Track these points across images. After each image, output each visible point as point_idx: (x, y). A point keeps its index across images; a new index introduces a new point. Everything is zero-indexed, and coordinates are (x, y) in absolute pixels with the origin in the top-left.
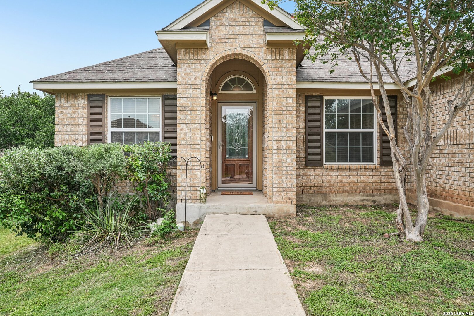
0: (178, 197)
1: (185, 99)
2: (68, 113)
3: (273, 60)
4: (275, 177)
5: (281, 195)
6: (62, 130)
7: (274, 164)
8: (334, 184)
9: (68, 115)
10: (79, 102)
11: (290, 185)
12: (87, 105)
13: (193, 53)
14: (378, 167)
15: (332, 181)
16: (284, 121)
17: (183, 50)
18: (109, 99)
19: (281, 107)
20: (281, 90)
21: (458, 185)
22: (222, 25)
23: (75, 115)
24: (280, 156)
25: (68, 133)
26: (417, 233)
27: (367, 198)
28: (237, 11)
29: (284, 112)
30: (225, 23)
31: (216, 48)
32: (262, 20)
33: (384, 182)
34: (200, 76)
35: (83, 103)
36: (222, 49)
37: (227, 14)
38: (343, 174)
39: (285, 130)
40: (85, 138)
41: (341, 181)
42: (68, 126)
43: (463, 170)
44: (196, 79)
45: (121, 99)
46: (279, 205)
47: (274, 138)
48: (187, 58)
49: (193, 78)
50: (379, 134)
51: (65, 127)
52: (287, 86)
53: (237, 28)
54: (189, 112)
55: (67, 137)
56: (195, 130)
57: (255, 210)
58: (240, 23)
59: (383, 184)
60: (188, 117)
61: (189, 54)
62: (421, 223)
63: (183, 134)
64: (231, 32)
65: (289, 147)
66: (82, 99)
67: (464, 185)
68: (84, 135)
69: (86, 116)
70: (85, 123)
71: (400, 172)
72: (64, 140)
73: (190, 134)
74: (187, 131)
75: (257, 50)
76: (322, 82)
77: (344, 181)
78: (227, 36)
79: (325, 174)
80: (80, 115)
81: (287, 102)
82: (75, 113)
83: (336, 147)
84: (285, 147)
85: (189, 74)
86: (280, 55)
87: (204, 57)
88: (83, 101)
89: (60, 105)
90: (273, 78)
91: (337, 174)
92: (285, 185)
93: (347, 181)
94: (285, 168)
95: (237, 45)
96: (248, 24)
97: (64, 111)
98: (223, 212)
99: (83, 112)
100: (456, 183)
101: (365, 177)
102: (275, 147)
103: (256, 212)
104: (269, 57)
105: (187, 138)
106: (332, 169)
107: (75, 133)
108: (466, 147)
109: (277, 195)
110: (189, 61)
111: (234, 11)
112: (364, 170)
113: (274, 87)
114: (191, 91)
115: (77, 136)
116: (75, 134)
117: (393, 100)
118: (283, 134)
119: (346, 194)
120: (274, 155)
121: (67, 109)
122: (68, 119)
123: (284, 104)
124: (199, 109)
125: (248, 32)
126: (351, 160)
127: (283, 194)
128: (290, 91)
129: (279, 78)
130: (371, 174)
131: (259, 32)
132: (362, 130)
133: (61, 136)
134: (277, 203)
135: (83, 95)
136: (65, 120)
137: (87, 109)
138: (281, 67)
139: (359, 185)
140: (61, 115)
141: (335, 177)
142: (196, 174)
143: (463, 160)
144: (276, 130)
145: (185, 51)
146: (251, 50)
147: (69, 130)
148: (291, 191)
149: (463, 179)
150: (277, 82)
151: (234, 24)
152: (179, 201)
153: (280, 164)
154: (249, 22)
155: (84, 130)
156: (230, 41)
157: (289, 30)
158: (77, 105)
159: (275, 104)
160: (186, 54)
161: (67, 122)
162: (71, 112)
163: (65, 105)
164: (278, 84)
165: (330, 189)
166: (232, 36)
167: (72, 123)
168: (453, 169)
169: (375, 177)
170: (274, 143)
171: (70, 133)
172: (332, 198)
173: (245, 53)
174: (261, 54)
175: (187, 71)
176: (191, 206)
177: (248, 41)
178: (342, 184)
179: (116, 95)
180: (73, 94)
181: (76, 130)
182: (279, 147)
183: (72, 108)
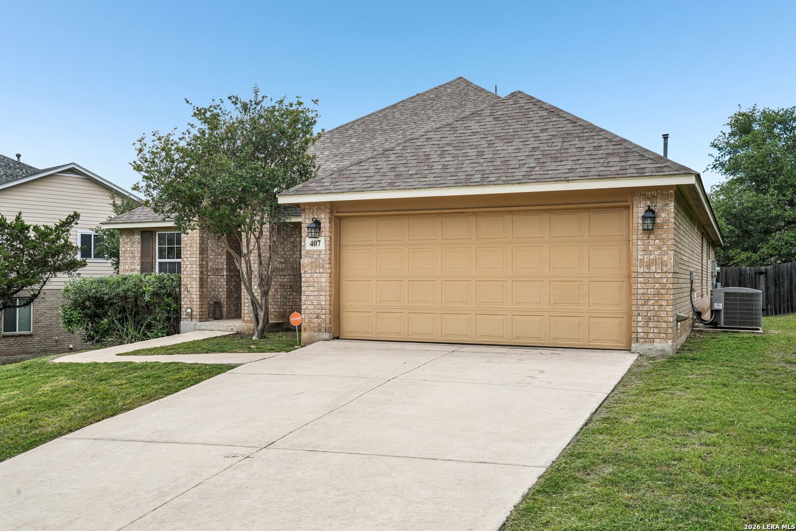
0: (182, 317)
2: (128, 247)
6: (124, 262)
10: (135, 237)
12: (140, 240)
18: (158, 233)
23: (133, 248)
35: (137, 239)
40: (138, 268)
42: (128, 258)
45: (166, 234)
46: (249, 324)
51: (126, 259)
54: (189, 249)
55: (127, 267)
56: (193, 263)
60: (189, 252)
66: (137, 235)
68: (138, 265)
69: (139, 249)
70: (139, 255)
72: (125, 270)
73: (189, 266)
74: (187, 263)
80: (136, 249)
88: (138, 237)
89: (123, 240)
97: (125, 246)
98: (210, 329)
99: (137, 246)
105: (188, 269)
107: (132, 263)
109: (248, 316)
115: (134, 266)
116: (132, 265)
121: (127, 244)
122: (128, 252)
133: (124, 267)
135: (138, 232)
136: (126, 253)
137: (140, 243)
140: (123, 249)
142: (194, 298)
147: (128, 262)
155: (138, 262)
158: (134, 240)
161: (127, 255)
162: (130, 246)
163: (126, 240)
167: (131, 255)
171: (129, 264)
176: (189, 323)
179: (160, 231)
180: (131, 231)
181: (133, 261)
183: (130, 243)
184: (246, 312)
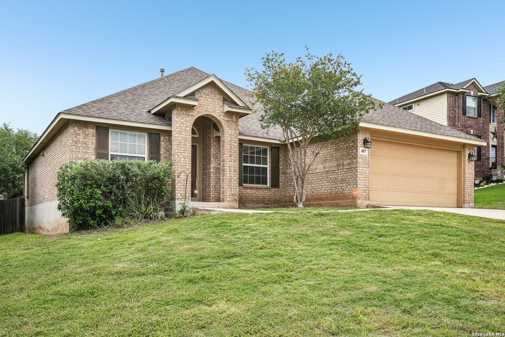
0: (176, 197)
1: (180, 138)
3: (227, 121)
4: (228, 187)
5: (231, 198)
6: (76, 150)
7: (228, 180)
8: (248, 197)
9: (80, 139)
10: (89, 131)
11: (235, 192)
12: (95, 134)
13: (185, 111)
14: (270, 187)
15: (247, 195)
16: (233, 156)
17: (180, 108)
18: (110, 131)
19: (231, 148)
20: (231, 138)
21: (310, 193)
22: (201, 97)
23: (86, 140)
24: (231, 175)
25: (80, 153)
26: (302, 205)
27: (265, 206)
28: (210, 90)
29: (233, 151)
30: (203, 96)
31: (198, 110)
32: (222, 97)
33: (273, 197)
34: (189, 125)
35: (92, 131)
36: (201, 111)
37: (204, 91)
38: (253, 191)
39: (233, 161)
41: (252, 195)
42: (80, 148)
43: (312, 185)
44: (186, 127)
45: (118, 132)
47: (228, 165)
48: (182, 113)
49: (185, 126)
50: (270, 168)
51: (78, 148)
52: (234, 136)
53: (209, 100)
54: (183, 146)
55: (80, 156)
56: (186, 157)
57: (218, 205)
58: (211, 97)
59: (272, 198)
60: (182, 149)
61: (183, 111)
62: (303, 200)
63: (179, 159)
64: (206, 102)
65: (235, 171)
66: (91, 129)
67: (313, 193)
68: (93, 155)
69: (94, 141)
70: (94, 146)
71: (296, 179)
72: (78, 158)
73: (183, 159)
74: (181, 157)
75: (220, 114)
76: (245, 135)
77: (253, 195)
78: (204, 104)
79: (244, 190)
80: (89, 140)
81: (234, 145)
82: (86, 138)
83: (248, 175)
84: (233, 170)
85: (183, 123)
86: (231, 118)
87: (191, 114)
88: (92, 130)
89: (74, 131)
90: (227, 131)
91: (250, 191)
92: (233, 192)
93: (255, 195)
94: (233, 182)
95: (209, 110)
96: (215, 98)
97: (77, 136)
99: (92, 138)
100: (309, 192)
101: (264, 193)
102: (228, 170)
103: (219, 206)
104: (226, 119)
105: (181, 161)
106: (247, 188)
107: (86, 153)
108: (314, 175)
109: (229, 197)
110: (182, 115)
111: (208, 90)
112: (263, 189)
113: (228, 136)
114: (184, 133)
115: (88, 155)
117: (278, 149)
118: (232, 163)
119: (254, 203)
120: (228, 175)
121: (80, 135)
122: (80, 142)
123: (233, 146)
124: (188, 145)
125: (215, 103)
126: (256, 184)
127: (232, 197)
128: (236, 139)
129: (230, 131)
130: (267, 191)
131: (221, 104)
132: (261, 166)
133: (75, 155)
134: (229, 202)
135: (92, 126)
136: (78, 143)
137: (95, 136)
138: (231, 125)
139: (261, 198)
141: (249, 193)
143: (312, 181)
144: (229, 160)
145: (181, 109)
146: (216, 113)
147: (81, 151)
148: (236, 195)
149: (312, 190)
150: (229, 133)
151: (207, 97)
152: (176, 199)
153: (230, 180)
154: (215, 97)
155: (93, 152)
156: (206, 107)
157: (238, 107)
158: (88, 133)
159: (228, 146)
160: (181, 110)
161: (80, 145)
162: (83, 137)
163: (78, 132)
164: (230, 135)
165: (246, 200)
166: (207, 104)
167: (84, 146)
168: (308, 186)
169: (269, 193)
170: (228, 168)
171: (82, 153)
172: (247, 205)
173: (213, 115)
174: (221, 116)
175: (182, 121)
177: (215, 108)
178: (252, 197)
179: (114, 129)
180: (85, 124)
181: (87, 151)
182: (230, 170)
183: (83, 135)
184: (228, 194)
